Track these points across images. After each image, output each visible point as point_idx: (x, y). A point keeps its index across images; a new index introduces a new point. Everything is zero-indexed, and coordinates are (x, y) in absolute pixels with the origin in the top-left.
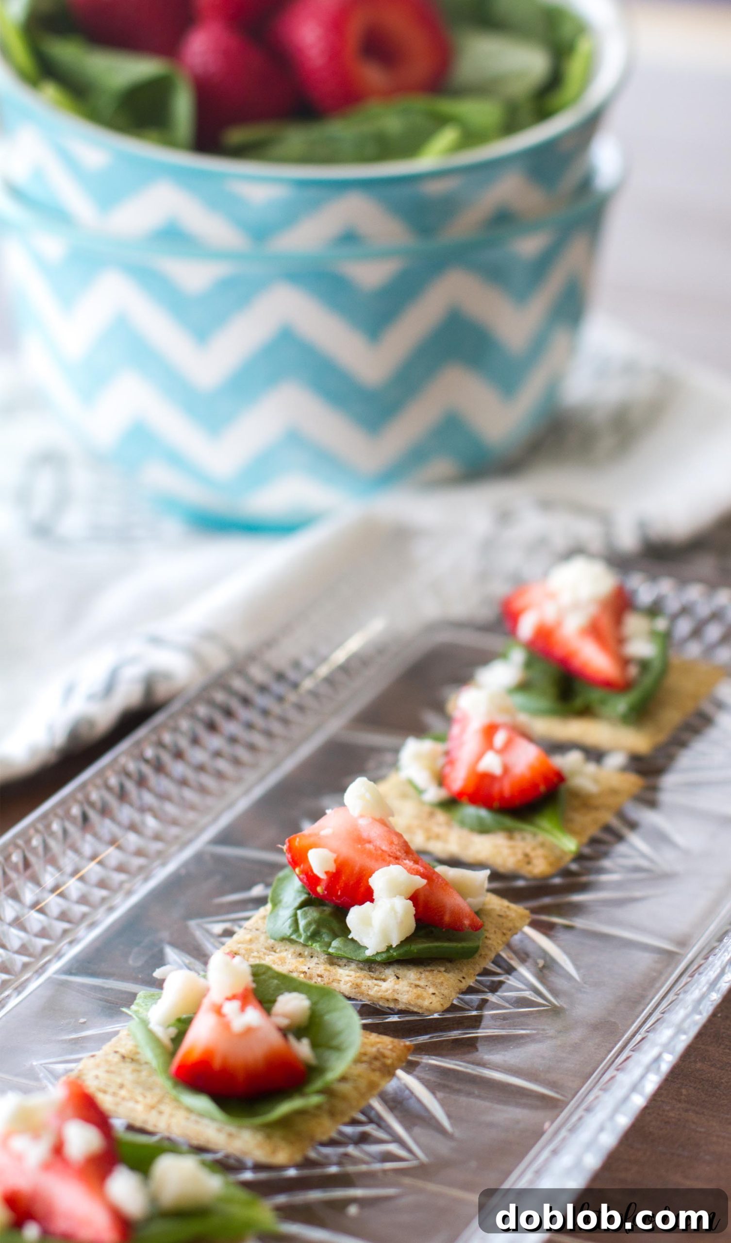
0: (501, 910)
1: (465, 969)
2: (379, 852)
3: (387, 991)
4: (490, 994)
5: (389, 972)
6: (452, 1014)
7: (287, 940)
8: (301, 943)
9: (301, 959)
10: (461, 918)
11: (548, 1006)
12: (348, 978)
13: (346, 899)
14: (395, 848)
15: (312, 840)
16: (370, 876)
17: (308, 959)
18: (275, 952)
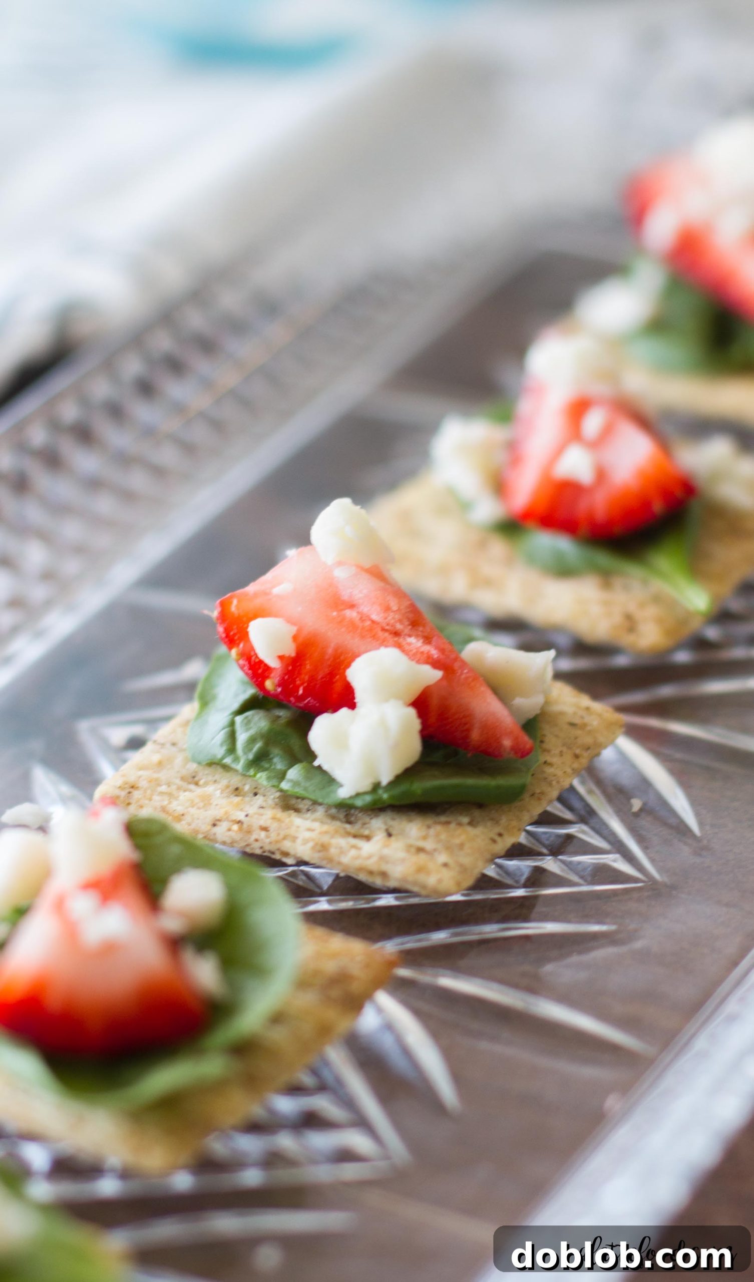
0: (575, 713)
1: (504, 820)
2: (368, 623)
3: (369, 857)
4: (550, 858)
5: (378, 824)
6: (483, 894)
7: (214, 764)
8: (236, 771)
9: (237, 800)
10: (498, 736)
11: (642, 881)
12: (308, 835)
13: (312, 701)
14: (392, 618)
15: (258, 602)
16: (349, 666)
17: (247, 799)
18: (197, 784)
